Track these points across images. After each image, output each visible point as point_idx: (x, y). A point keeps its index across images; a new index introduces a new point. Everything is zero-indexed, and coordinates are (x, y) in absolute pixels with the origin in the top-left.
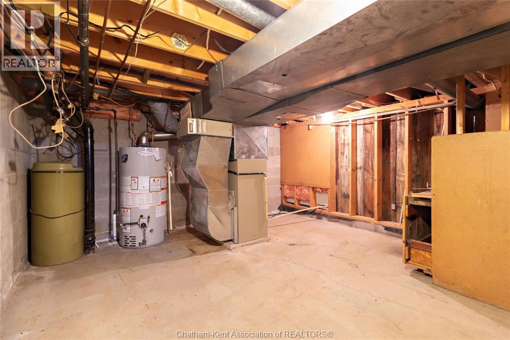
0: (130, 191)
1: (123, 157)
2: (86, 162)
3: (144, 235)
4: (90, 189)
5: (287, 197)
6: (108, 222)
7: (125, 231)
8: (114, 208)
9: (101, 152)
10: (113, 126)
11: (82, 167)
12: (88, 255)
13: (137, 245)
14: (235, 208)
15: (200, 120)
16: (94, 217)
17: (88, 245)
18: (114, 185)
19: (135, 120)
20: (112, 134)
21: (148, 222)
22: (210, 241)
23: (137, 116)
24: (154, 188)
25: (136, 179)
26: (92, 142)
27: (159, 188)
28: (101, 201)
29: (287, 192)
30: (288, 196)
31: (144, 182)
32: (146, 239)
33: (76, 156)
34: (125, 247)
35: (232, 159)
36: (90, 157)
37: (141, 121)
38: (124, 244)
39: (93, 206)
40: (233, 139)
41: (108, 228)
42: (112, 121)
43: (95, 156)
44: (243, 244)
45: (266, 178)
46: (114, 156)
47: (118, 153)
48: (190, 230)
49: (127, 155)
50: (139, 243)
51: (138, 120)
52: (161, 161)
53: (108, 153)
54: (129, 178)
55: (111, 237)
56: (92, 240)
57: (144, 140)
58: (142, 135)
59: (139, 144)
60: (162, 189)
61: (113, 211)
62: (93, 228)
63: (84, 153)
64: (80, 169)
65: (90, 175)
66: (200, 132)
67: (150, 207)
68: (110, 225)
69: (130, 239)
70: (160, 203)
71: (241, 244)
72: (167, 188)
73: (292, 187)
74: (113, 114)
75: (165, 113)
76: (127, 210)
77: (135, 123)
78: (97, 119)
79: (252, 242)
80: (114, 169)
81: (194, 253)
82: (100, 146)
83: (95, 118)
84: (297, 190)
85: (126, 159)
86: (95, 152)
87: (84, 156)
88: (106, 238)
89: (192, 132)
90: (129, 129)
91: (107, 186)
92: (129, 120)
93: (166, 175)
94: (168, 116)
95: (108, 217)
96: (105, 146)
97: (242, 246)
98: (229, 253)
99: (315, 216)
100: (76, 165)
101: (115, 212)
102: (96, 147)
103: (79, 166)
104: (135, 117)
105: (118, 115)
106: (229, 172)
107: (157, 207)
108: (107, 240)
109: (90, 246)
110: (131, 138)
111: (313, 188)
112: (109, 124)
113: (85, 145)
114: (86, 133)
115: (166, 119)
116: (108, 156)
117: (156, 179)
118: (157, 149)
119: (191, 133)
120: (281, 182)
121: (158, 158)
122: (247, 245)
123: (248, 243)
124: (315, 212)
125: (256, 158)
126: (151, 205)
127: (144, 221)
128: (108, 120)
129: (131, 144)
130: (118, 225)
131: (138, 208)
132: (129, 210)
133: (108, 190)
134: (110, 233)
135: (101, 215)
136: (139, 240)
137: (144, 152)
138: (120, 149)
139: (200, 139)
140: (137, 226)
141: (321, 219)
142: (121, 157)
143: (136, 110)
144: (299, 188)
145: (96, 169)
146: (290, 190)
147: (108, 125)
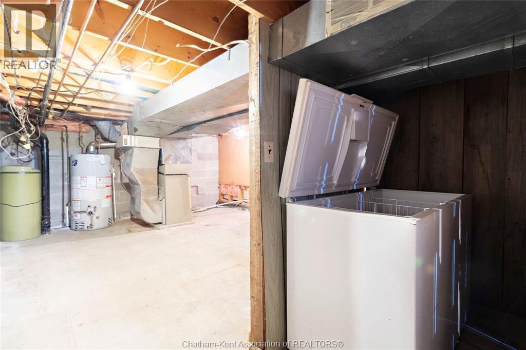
0: (80, 187)
1: (73, 162)
2: (42, 165)
3: (92, 220)
4: (46, 186)
5: (224, 195)
6: (61, 213)
7: (75, 218)
8: (66, 201)
9: (54, 158)
10: (64, 137)
11: (39, 169)
12: (45, 235)
13: (86, 228)
14: (164, 200)
15: (133, 137)
16: (49, 207)
17: (44, 227)
18: (66, 183)
19: (83, 132)
20: (64, 143)
21: (94, 210)
22: (146, 225)
23: (86, 129)
24: (100, 185)
25: (85, 179)
26: (48, 150)
27: (105, 185)
28: (55, 196)
29: (224, 190)
30: (224, 193)
31: (92, 181)
32: (93, 224)
33: (33, 160)
34: (76, 230)
35: (160, 163)
36: (46, 162)
37: (90, 133)
38: (74, 228)
39: (49, 198)
40: (161, 150)
41: (61, 217)
42: (64, 133)
43: (50, 161)
44: (170, 226)
45: (189, 178)
46: (66, 160)
47: (69, 159)
48: (133, 220)
49: (76, 160)
50: (88, 227)
51: (87, 132)
52: (105, 165)
53: (61, 158)
54: (79, 178)
55: (64, 225)
56: (48, 224)
57: (92, 149)
58: (90, 144)
59: (87, 151)
60: (107, 186)
61: (65, 204)
62: (49, 215)
63: (41, 158)
64: (38, 171)
65: (46, 175)
66: (133, 145)
67: (97, 199)
68: (63, 215)
69: (80, 224)
70: (105, 197)
71: (168, 226)
72: (112, 186)
73: (226, 185)
74: (64, 128)
75: (108, 128)
76: (76, 202)
77: (84, 135)
78: (51, 132)
79: (178, 224)
80: (66, 171)
81: (130, 231)
82: (54, 153)
83: (50, 131)
84: (230, 188)
85: (76, 163)
86: (50, 158)
87: (40, 161)
88: (59, 225)
89: (127, 144)
90: (79, 139)
91: (61, 184)
92: (79, 132)
93: (110, 175)
94: (111, 131)
95: (61, 209)
96: (59, 153)
97: (169, 227)
98: (157, 231)
99: (241, 208)
100: (34, 168)
101: (67, 205)
102: (50, 154)
103: (36, 168)
104: (84, 130)
105: (68, 129)
106: (159, 173)
107: (102, 200)
108: (61, 226)
109: (46, 229)
110: (81, 147)
111: (240, 186)
112: (62, 135)
113: (42, 153)
114: (42, 143)
115: (109, 133)
116: (61, 161)
117: (102, 179)
118: (103, 156)
119: (126, 146)
120: (219, 182)
121: (103, 162)
122: (173, 226)
123: (175, 225)
124: (241, 205)
125: (181, 163)
126: (98, 198)
127: (92, 210)
128: (60, 133)
129: (81, 151)
130: (70, 213)
131: (87, 200)
132: (79, 202)
133: (62, 188)
134: (63, 221)
135: (55, 207)
136: (87, 224)
137: (91, 158)
138: (71, 155)
139: (133, 150)
140: (85, 214)
141: (245, 210)
142: (71, 161)
143: (85, 125)
144: (231, 186)
145: (51, 171)
146: (226, 188)
147: (60, 136)
